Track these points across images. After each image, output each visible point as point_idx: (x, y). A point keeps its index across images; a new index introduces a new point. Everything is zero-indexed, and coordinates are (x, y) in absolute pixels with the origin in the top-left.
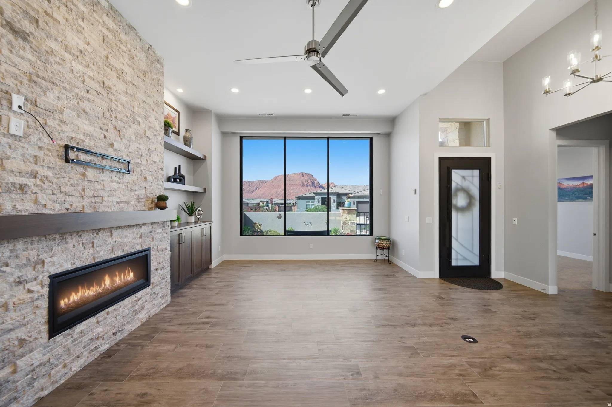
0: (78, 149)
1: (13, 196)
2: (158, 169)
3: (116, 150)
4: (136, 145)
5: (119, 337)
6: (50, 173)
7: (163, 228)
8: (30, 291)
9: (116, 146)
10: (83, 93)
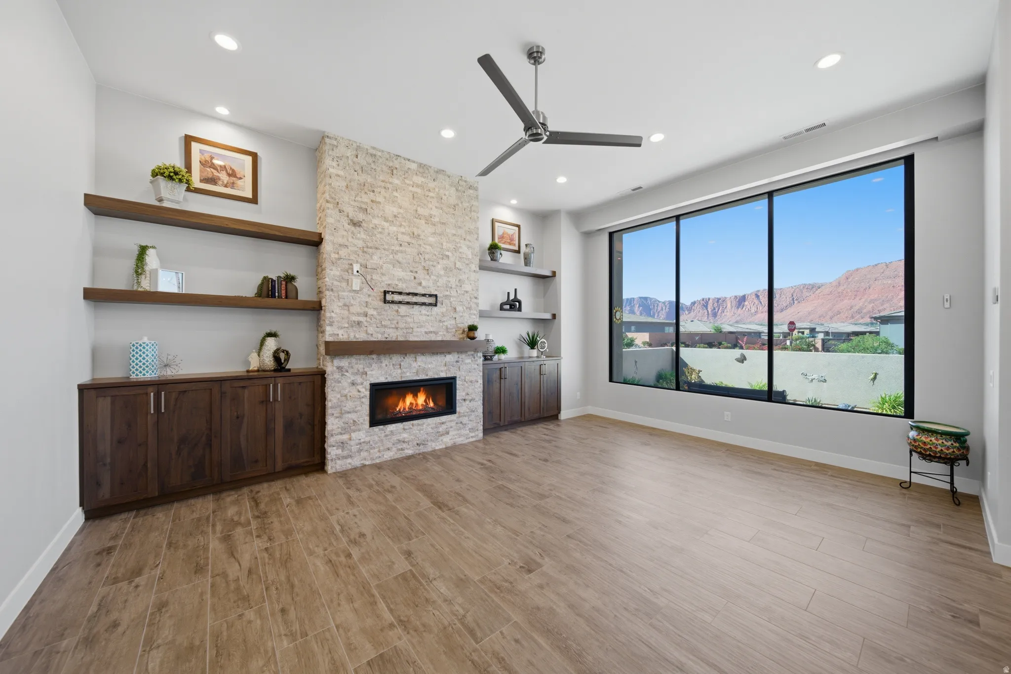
0: (393, 293)
1: (354, 328)
2: (470, 298)
3: (424, 287)
4: (445, 279)
5: (422, 449)
6: (375, 313)
7: (473, 359)
8: (359, 391)
9: (424, 283)
10: (398, 248)
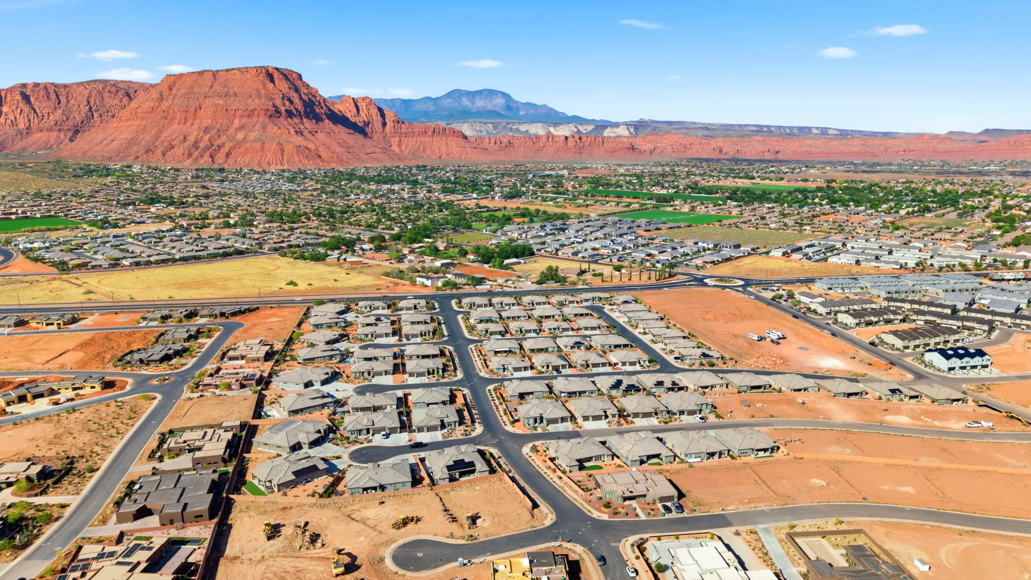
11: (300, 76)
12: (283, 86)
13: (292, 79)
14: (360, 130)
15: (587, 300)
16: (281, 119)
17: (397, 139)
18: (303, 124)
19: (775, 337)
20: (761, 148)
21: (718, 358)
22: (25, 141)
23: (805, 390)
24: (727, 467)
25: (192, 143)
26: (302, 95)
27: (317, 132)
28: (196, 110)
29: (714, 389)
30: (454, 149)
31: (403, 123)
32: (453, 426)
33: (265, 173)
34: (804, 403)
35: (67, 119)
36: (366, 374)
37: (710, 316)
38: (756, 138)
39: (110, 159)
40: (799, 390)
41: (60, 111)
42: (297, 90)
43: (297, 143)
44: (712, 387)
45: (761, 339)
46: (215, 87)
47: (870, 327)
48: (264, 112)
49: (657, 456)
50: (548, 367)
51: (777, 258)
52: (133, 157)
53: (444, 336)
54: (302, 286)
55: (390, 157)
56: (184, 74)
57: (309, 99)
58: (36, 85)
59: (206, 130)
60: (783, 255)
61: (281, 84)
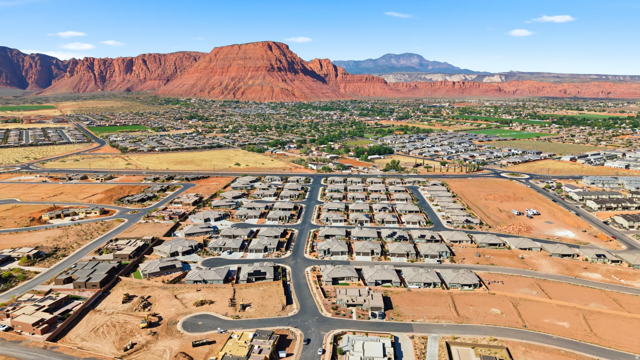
11: (287, 47)
12: (277, 52)
13: (283, 48)
14: (322, 79)
15: (409, 182)
16: (275, 73)
17: (344, 84)
18: (287, 75)
19: (530, 213)
20: (596, 90)
21: (477, 224)
22: (143, 85)
23: (529, 249)
24: (435, 294)
25: (224, 86)
26: (288, 58)
27: (294, 80)
28: (228, 68)
29: (461, 243)
30: (378, 90)
31: (348, 74)
32: (272, 251)
33: (261, 103)
34: (522, 258)
35: (164, 73)
36: (243, 217)
37: (491, 197)
38: (593, 83)
39: (181, 95)
40: (525, 249)
41: (160, 69)
42: (285, 55)
43: (282, 87)
44: (460, 242)
45: (520, 214)
46: (239, 54)
47: (610, 211)
48: (265, 68)
49: (390, 281)
50: (356, 221)
51: (566, 162)
52: (193, 94)
53: (304, 198)
54: (243, 166)
55: (337, 96)
56: (223, 47)
57: (291, 60)
58: (150, 55)
59: (233, 79)
60: (570, 160)
61: (276, 51)
